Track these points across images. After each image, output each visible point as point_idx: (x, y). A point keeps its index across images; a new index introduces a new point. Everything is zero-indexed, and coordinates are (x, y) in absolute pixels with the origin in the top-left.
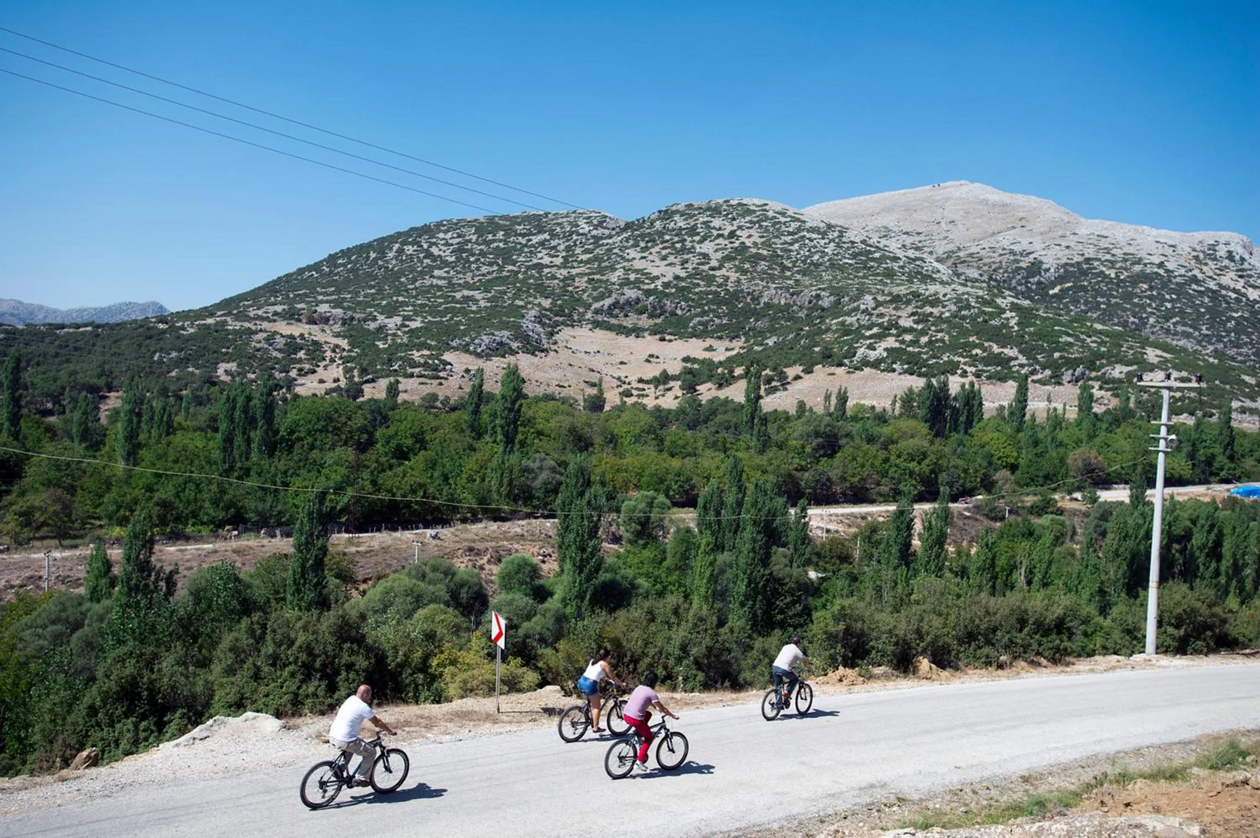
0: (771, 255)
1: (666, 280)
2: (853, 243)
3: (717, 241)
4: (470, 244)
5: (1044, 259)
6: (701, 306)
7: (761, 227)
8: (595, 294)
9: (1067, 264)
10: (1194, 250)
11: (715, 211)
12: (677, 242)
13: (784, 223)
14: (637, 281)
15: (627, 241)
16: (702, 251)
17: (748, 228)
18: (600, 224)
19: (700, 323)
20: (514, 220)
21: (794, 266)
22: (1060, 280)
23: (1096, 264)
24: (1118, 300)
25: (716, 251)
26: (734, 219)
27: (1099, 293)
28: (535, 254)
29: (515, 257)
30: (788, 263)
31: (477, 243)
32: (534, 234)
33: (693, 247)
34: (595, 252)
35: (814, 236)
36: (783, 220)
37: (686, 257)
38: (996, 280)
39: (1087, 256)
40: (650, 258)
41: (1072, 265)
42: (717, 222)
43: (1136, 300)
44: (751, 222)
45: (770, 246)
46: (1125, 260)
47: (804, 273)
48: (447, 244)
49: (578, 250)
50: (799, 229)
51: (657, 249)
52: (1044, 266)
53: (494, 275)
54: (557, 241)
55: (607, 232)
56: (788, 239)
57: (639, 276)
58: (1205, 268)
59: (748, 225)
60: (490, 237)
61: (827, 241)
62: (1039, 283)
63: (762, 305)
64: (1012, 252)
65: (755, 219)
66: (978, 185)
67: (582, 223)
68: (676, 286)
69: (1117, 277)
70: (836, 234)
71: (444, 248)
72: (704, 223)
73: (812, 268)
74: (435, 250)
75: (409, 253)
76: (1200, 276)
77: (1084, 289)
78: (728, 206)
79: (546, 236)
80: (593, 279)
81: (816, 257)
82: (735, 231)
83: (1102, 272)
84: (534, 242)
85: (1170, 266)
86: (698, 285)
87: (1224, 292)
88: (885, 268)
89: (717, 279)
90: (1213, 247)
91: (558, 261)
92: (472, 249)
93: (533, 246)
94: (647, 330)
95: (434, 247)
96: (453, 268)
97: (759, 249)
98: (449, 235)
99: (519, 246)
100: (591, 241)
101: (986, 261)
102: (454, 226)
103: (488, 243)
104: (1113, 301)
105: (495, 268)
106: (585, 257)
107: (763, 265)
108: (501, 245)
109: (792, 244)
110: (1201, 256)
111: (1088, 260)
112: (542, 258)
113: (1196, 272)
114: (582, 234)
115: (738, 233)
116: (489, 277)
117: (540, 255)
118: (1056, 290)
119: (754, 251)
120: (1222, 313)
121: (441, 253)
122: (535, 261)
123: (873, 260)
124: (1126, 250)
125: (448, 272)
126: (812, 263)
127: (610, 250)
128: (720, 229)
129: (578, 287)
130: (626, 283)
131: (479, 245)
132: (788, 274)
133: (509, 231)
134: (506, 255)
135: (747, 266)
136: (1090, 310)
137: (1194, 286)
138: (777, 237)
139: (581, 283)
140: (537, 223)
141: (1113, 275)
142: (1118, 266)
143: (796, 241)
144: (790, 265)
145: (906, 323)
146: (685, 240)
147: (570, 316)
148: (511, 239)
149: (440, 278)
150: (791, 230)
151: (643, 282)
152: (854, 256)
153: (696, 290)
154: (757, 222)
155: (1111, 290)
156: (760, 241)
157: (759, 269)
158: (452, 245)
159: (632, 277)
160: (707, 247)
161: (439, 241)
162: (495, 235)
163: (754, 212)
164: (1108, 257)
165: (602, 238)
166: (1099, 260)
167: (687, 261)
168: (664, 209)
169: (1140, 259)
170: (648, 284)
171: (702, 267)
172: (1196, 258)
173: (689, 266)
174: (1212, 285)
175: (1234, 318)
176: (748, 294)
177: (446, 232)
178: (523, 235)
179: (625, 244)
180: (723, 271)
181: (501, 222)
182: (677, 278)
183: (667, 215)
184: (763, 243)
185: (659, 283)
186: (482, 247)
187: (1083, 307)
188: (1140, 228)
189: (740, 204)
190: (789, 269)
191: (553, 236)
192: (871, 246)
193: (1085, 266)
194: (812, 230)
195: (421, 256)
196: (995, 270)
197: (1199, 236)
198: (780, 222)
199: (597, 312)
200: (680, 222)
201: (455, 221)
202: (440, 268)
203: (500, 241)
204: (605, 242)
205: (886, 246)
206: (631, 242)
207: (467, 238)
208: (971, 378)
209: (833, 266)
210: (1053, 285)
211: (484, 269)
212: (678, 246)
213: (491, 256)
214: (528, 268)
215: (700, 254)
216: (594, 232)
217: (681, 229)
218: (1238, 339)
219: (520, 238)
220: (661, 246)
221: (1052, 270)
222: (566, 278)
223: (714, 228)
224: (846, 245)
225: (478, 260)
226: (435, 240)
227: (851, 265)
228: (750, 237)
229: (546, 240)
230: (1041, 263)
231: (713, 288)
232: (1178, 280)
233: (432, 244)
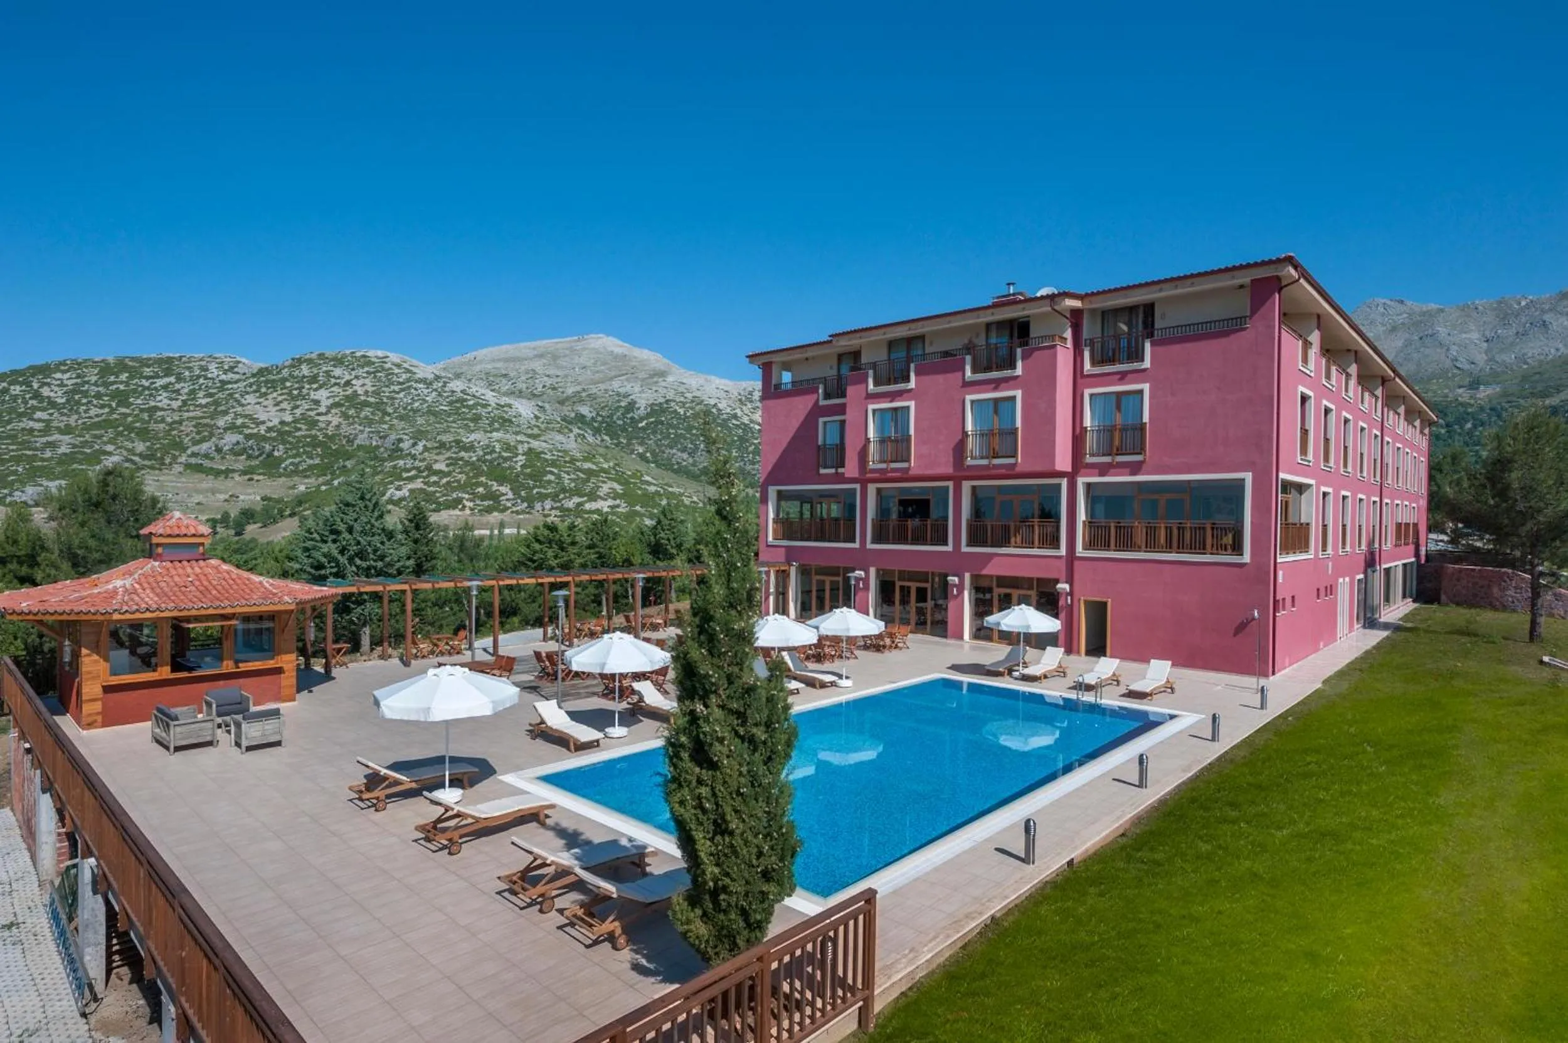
0: (377, 403)
1: (270, 424)
2: (453, 392)
3: (332, 389)
4: (87, 386)
5: (638, 400)
6: (297, 448)
7: (375, 377)
8: (198, 437)
9: (653, 404)
10: (740, 394)
11: (338, 361)
12: (296, 389)
13: (396, 375)
14: (244, 426)
15: (251, 387)
16: (316, 397)
17: (364, 378)
18: (231, 369)
19: (292, 464)
20: (145, 363)
21: (395, 412)
22: (648, 416)
23: (673, 404)
24: (682, 431)
25: (328, 398)
26: (353, 369)
27: (671, 426)
28: (155, 397)
29: (131, 400)
30: (390, 410)
31: (96, 384)
32: (162, 377)
33: (308, 394)
34: (217, 396)
35: (421, 386)
36: (396, 371)
37: (298, 403)
38: (601, 416)
39: (668, 398)
40: (265, 403)
41: (656, 405)
42: (338, 372)
43: (694, 432)
44: (367, 372)
45: (378, 394)
46: (692, 401)
47: (401, 418)
48: (62, 385)
49: (201, 394)
50: (408, 380)
51: (275, 395)
52: (637, 406)
53: (104, 417)
54: (182, 385)
55: (237, 377)
56: (397, 388)
57: (246, 421)
58: (744, 408)
59: (365, 375)
60: (112, 378)
61: (430, 390)
62: (632, 418)
63: (355, 446)
64: (618, 394)
65: (372, 370)
66: (610, 338)
67: (212, 367)
68: (278, 431)
69: (685, 413)
70: (440, 385)
71: (56, 389)
72: (326, 372)
73: (411, 414)
74: (45, 391)
75: (14, 393)
76: (739, 413)
77: (662, 423)
78: (352, 357)
79: (172, 379)
80: (200, 424)
81: (416, 404)
82: (351, 380)
83: (676, 410)
84: (157, 385)
85: (720, 406)
86: (300, 429)
87: (752, 425)
88: (474, 414)
89: (320, 424)
90: (751, 393)
91: (176, 404)
92: (87, 391)
93: (156, 389)
94: (237, 471)
95: (46, 388)
96: (59, 410)
97: (368, 396)
98: (68, 375)
99: (140, 389)
100: (218, 385)
101: (599, 400)
102: (76, 366)
103: (106, 385)
104: (679, 432)
105: (107, 410)
106: (204, 401)
107: (367, 412)
108: (122, 387)
109: (398, 393)
110: (744, 399)
111: (667, 402)
112: (160, 401)
113: (738, 411)
114: (210, 379)
115: (354, 382)
116: (97, 419)
117: (159, 398)
118: (643, 424)
119: (362, 398)
120: (747, 441)
121: (52, 394)
122: (152, 404)
123: (467, 407)
124: (694, 394)
125: (51, 415)
126: (412, 409)
127: (231, 395)
128: (339, 378)
129: (182, 431)
130: (232, 428)
131: (98, 386)
132: (387, 418)
133: (134, 373)
134: (122, 398)
135: (352, 412)
136: (664, 438)
137: (734, 422)
138: (387, 386)
139: (188, 427)
140: (167, 365)
141: (682, 413)
142: (687, 405)
143: (402, 390)
144: (391, 411)
145: (440, 466)
146: (303, 388)
147: (162, 459)
148: (134, 382)
149: (39, 420)
150: (401, 380)
151: (248, 427)
152: (451, 403)
153: (297, 434)
154: (374, 373)
155: (679, 424)
156: (371, 389)
157: (362, 415)
158: (67, 386)
159: (239, 422)
160: (322, 395)
161: (54, 382)
162: (117, 377)
163: (374, 363)
164: (682, 399)
165: (229, 382)
166: (674, 401)
167: (297, 407)
168: (298, 357)
169: (702, 401)
170: (252, 428)
171: (310, 413)
172: (740, 400)
173: (298, 412)
174: (746, 420)
175: (754, 444)
176: (345, 437)
177: (64, 372)
178: (147, 378)
179: (248, 389)
180: (329, 417)
181: (130, 363)
182: (282, 423)
183: (298, 362)
184: (373, 392)
185: (263, 428)
186: (100, 389)
187: (659, 437)
188: (709, 377)
189: (364, 356)
190: (389, 415)
191: (179, 379)
192: (468, 395)
193: (665, 406)
194: (423, 381)
195: (27, 396)
196: (602, 408)
197: (744, 384)
198: (393, 374)
199: (194, 455)
200: (305, 370)
201: (80, 360)
202: (44, 410)
203: (122, 382)
204: (230, 386)
205: (484, 395)
206: (254, 387)
207: (86, 379)
208: (468, 512)
209: (430, 412)
210: (641, 419)
211: (93, 412)
212: (295, 392)
213: (106, 398)
214: (142, 410)
215: (313, 400)
216: (223, 377)
217: (304, 377)
218: (754, 458)
219: (144, 381)
220: (279, 392)
221: (642, 408)
222: (174, 422)
223: (334, 377)
224: (445, 394)
225: (89, 402)
226: (49, 380)
227: (446, 411)
228: (362, 386)
229: (170, 383)
230: (635, 403)
231: (313, 432)
232: (725, 416)
233: (44, 384)
